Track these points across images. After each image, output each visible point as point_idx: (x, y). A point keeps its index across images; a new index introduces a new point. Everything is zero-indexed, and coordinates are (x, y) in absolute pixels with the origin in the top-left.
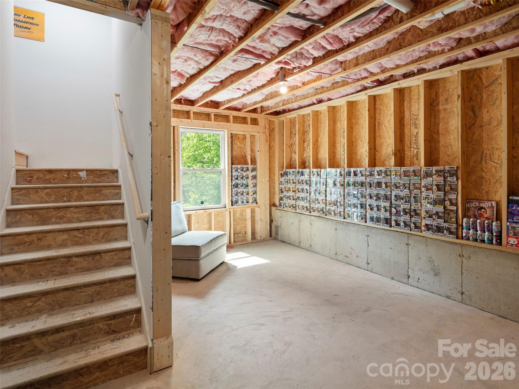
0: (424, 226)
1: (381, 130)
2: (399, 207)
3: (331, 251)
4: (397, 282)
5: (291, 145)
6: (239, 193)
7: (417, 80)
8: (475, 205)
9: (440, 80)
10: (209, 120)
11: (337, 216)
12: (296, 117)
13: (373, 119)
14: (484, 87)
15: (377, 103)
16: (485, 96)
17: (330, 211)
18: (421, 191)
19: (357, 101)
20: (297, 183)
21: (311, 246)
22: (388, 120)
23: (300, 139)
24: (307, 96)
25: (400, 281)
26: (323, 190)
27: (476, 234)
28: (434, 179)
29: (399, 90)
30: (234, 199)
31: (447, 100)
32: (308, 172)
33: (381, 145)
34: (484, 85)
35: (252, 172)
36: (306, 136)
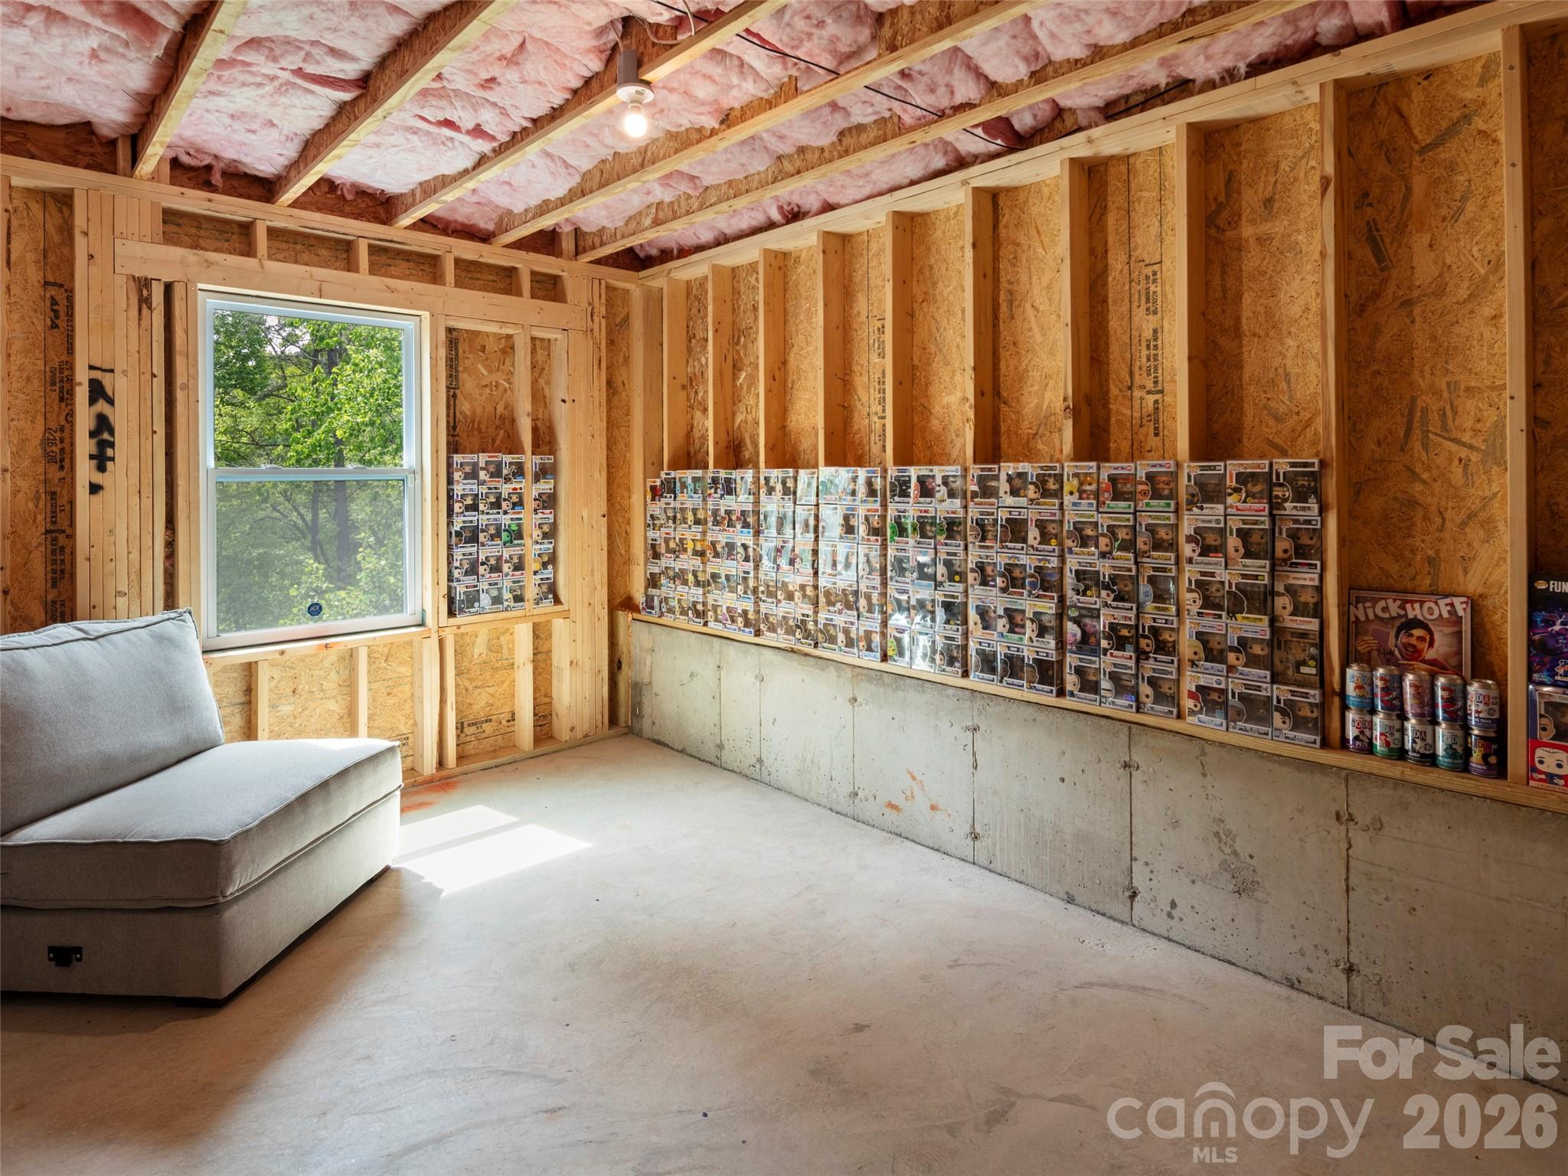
0: (1191, 695)
1: (1019, 323)
2: (1092, 617)
3: (834, 784)
4: (1089, 914)
5: (691, 380)
6: (483, 564)
7: (1159, 123)
8: (1385, 609)
9: (1242, 128)
10: (351, 266)
11: (855, 650)
12: (706, 278)
13: (989, 280)
14: (1416, 147)
15: (1003, 221)
16: (1419, 183)
17: (832, 631)
18: (1177, 558)
19: (928, 214)
20: (710, 524)
21: (760, 760)
22: (1045, 283)
23: (721, 358)
24: (744, 187)
25: (1100, 908)
26: (804, 551)
27: (1398, 730)
28: (1229, 511)
29: (1086, 168)
30: (460, 589)
31: (1269, 202)
32: (750, 480)
33: (1021, 378)
34: (1416, 142)
35: (537, 479)
36: (745, 347)
